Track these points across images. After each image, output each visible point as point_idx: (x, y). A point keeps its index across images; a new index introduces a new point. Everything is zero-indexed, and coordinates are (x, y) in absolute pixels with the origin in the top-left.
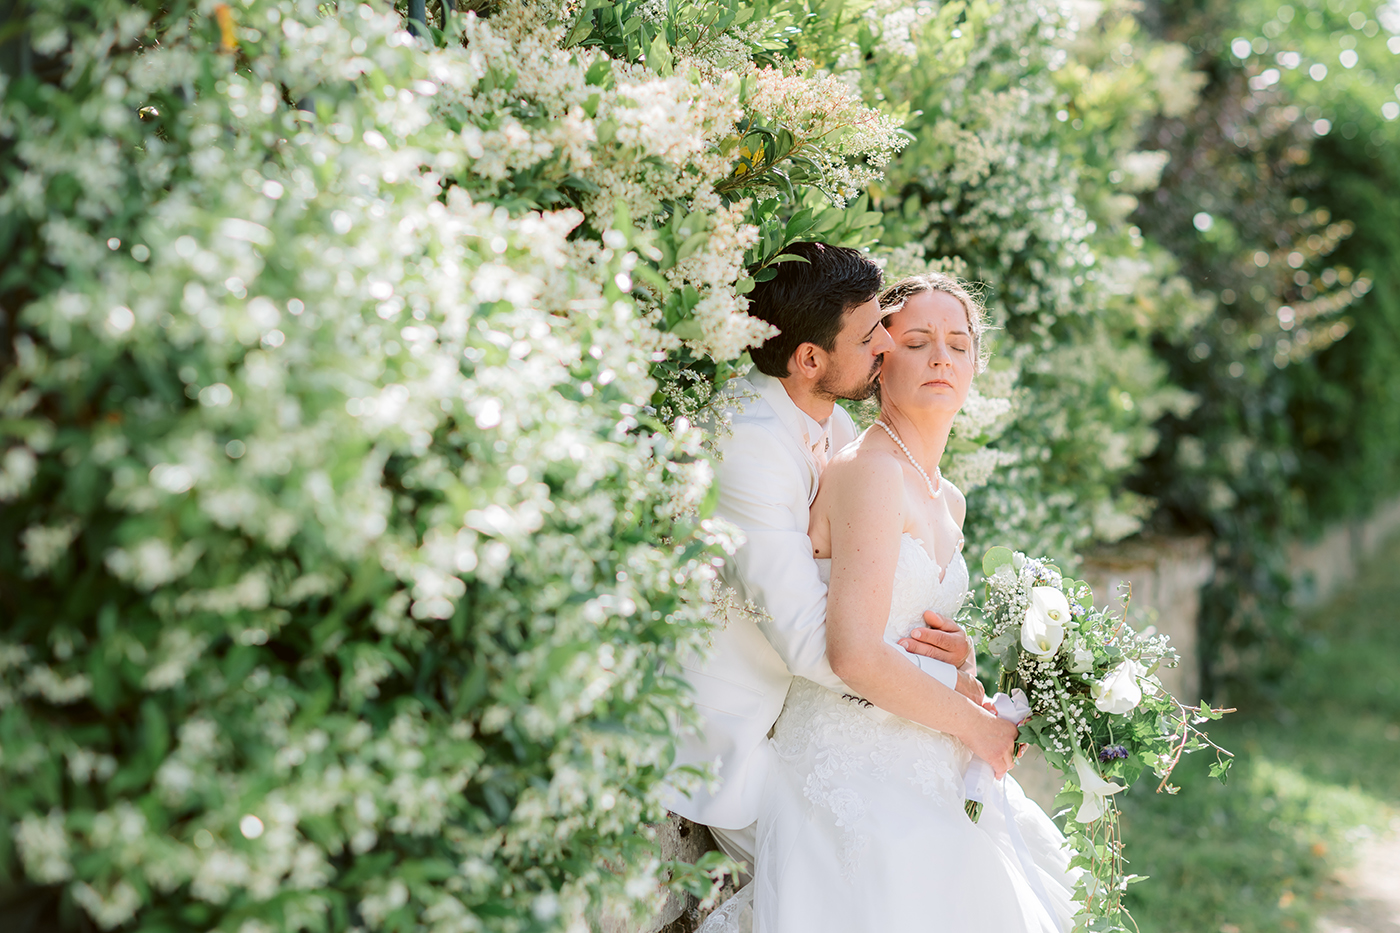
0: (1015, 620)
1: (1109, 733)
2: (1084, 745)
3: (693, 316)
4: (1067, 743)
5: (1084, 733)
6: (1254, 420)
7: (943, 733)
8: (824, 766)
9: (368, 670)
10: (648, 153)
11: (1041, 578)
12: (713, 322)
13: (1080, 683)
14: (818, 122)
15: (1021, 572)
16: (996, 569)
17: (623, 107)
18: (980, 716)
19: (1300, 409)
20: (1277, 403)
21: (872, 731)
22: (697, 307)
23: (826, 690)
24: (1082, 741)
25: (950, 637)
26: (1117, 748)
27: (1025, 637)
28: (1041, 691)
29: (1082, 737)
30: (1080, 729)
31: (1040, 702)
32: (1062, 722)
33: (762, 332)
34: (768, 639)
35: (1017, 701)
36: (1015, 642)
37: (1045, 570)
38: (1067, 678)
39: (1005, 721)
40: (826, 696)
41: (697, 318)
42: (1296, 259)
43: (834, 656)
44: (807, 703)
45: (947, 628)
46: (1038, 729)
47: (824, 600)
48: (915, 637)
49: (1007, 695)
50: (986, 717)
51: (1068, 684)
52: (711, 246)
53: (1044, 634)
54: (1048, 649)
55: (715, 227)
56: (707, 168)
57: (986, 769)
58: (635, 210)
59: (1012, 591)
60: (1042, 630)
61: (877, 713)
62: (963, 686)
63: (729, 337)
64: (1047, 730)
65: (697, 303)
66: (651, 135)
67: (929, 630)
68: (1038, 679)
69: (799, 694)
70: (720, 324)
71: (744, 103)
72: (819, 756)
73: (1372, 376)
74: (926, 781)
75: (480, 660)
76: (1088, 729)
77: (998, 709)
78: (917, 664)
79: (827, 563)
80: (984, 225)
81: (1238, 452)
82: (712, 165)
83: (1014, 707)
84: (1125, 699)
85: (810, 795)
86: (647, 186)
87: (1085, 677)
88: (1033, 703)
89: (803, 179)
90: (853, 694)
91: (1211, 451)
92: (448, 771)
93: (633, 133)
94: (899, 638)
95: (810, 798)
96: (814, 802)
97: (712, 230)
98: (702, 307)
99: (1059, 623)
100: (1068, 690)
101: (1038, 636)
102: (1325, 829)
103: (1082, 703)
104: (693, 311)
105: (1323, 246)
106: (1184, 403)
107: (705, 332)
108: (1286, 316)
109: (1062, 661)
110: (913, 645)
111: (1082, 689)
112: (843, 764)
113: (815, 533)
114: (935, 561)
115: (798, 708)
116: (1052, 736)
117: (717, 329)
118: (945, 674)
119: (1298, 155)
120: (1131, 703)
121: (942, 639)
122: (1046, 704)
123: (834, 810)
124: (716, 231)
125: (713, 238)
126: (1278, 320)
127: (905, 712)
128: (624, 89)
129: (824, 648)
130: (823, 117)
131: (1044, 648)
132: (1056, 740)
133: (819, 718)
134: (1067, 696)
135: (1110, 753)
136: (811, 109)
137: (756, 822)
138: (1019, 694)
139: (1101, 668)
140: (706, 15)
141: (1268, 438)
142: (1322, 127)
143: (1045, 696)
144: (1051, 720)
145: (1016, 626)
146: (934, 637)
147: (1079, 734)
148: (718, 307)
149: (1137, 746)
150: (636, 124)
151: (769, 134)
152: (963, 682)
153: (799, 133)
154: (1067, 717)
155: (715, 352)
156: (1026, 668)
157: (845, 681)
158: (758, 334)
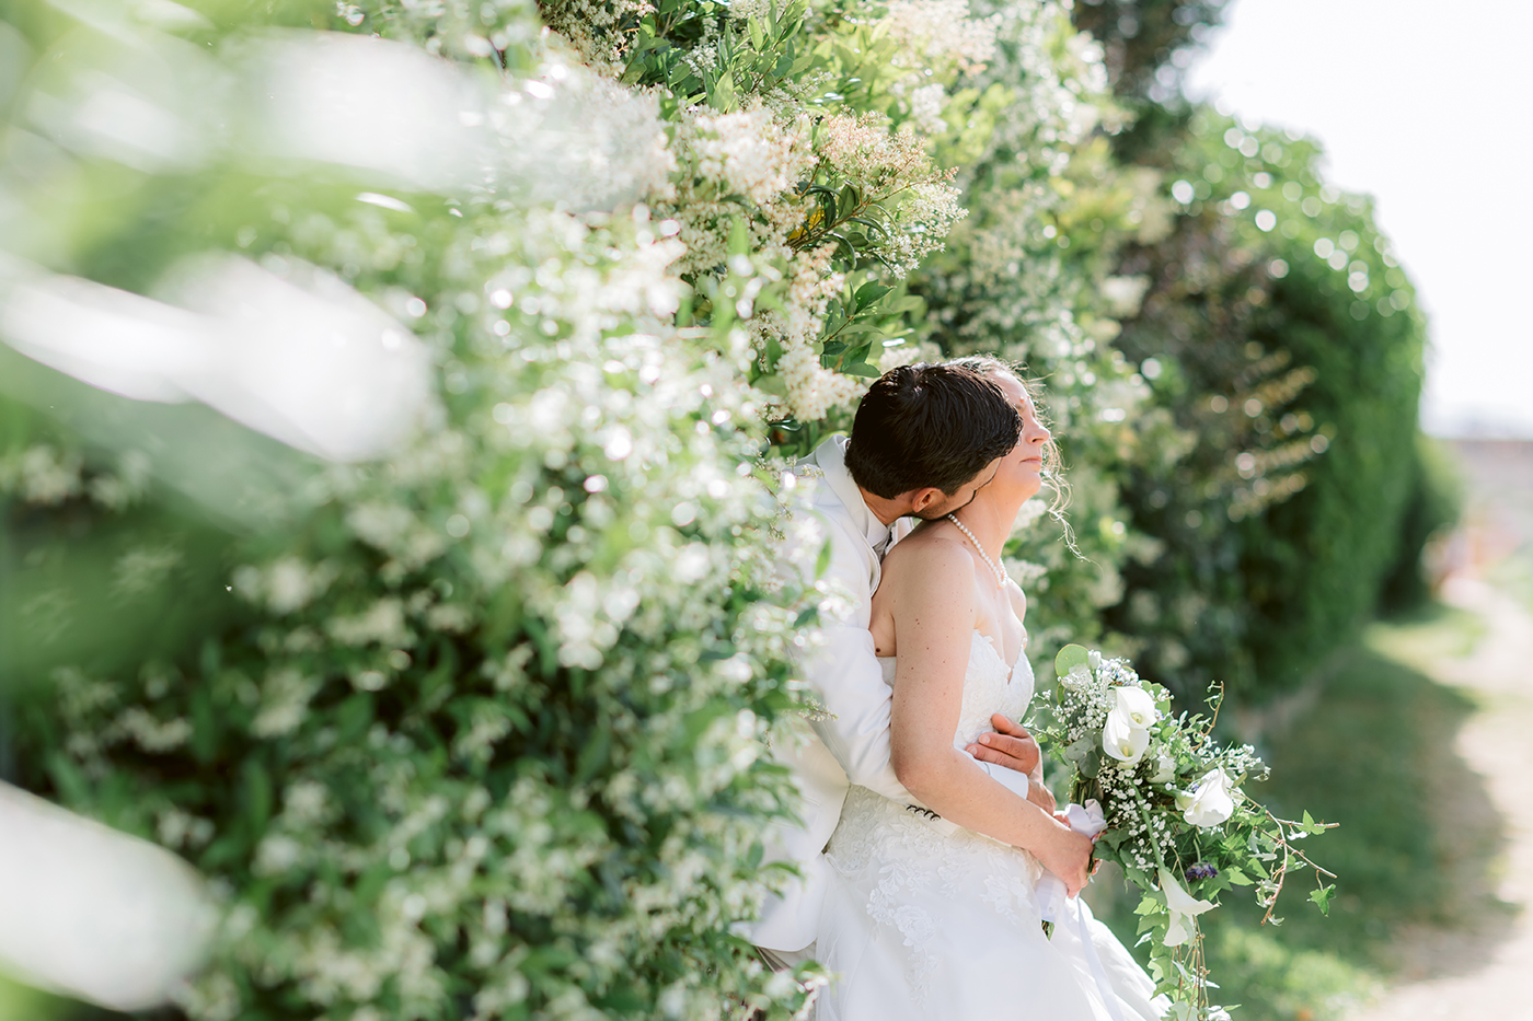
0: (1093, 724)
1: (1195, 849)
2: (1169, 863)
3: (776, 371)
4: (1152, 858)
5: (1168, 847)
6: (1206, 575)
7: (1014, 847)
8: (889, 882)
9: (484, 729)
10: (728, 192)
11: (1118, 680)
12: (799, 378)
13: (1161, 794)
14: (888, 180)
15: (1098, 672)
16: (1070, 669)
17: (704, 139)
18: (1055, 828)
19: (1250, 565)
20: (1228, 557)
21: (939, 844)
22: (780, 361)
23: (887, 800)
24: (1166, 856)
25: (1020, 743)
26: (1206, 867)
27: (1107, 741)
28: (1121, 801)
29: (1165, 852)
30: (1163, 844)
31: (1120, 813)
32: (1145, 835)
33: (849, 391)
34: (826, 744)
35: (1091, 813)
36: (1094, 747)
37: (1122, 671)
38: (1150, 788)
39: (1078, 834)
40: (888, 806)
41: (779, 374)
42: (1254, 406)
43: (899, 763)
44: (867, 814)
45: (1017, 732)
46: (1115, 844)
47: (889, 702)
48: (983, 742)
49: (1080, 806)
50: (1060, 829)
51: (1151, 794)
52: (793, 295)
53: (1126, 738)
54: (1130, 756)
55: (796, 275)
56: (779, 217)
57: (1059, 887)
58: (705, 260)
59: (1090, 692)
60: (1125, 733)
61: (945, 826)
62: (1035, 795)
63: (815, 394)
64: (1128, 844)
65: (780, 357)
66: (738, 168)
67: (996, 734)
68: (1117, 787)
69: (857, 805)
70: (806, 379)
71: (816, 150)
72: (882, 871)
73: (1319, 535)
74: (999, 898)
75: (603, 722)
76: (1172, 843)
77: (1071, 821)
78: (987, 771)
79: (891, 661)
80: (983, 337)
81: (1190, 609)
82: (783, 215)
83: (1089, 819)
84: (1215, 811)
85: (873, 913)
86: (718, 234)
87: (1168, 787)
88: (1109, 815)
89: (861, 246)
90: (919, 805)
91: (1164, 606)
92: (572, 842)
93: (717, 167)
94: (965, 745)
95: (874, 916)
96: (878, 921)
97: (793, 278)
98: (784, 362)
99: (1143, 726)
100: (1149, 801)
101: (1120, 740)
102: (1305, 996)
103: (1164, 814)
104: (776, 366)
105: (1284, 394)
106: (1148, 550)
107: (789, 388)
108: (1246, 463)
109: (1143, 769)
110: (982, 752)
111: (1163, 800)
112: (909, 879)
113: (875, 628)
114: (1004, 660)
115: (857, 820)
116: (1134, 851)
117: (802, 385)
118: (1016, 783)
119: (1256, 296)
120: (1222, 815)
121: (1013, 745)
122: (1126, 815)
123: (901, 929)
124: (797, 279)
125: (794, 286)
126: (1237, 468)
127: (974, 824)
128: (702, 122)
129: (888, 756)
130: (893, 174)
131: (1126, 753)
132: (1138, 856)
133: (881, 831)
134: (1149, 806)
135: (1199, 872)
136: (884, 163)
137: (814, 943)
138: (1094, 806)
139: (1185, 777)
140: (761, 62)
141: (1219, 595)
142: (1278, 269)
143: (1126, 807)
144: (1133, 833)
145: (1094, 730)
146: (1002, 743)
147: (1162, 849)
148: (802, 361)
149: (1225, 862)
150: (719, 157)
151: (828, 193)
152: (1033, 790)
153: (868, 189)
154: (1150, 831)
155: (799, 411)
156: (1106, 776)
157: (910, 792)
158: (845, 392)
